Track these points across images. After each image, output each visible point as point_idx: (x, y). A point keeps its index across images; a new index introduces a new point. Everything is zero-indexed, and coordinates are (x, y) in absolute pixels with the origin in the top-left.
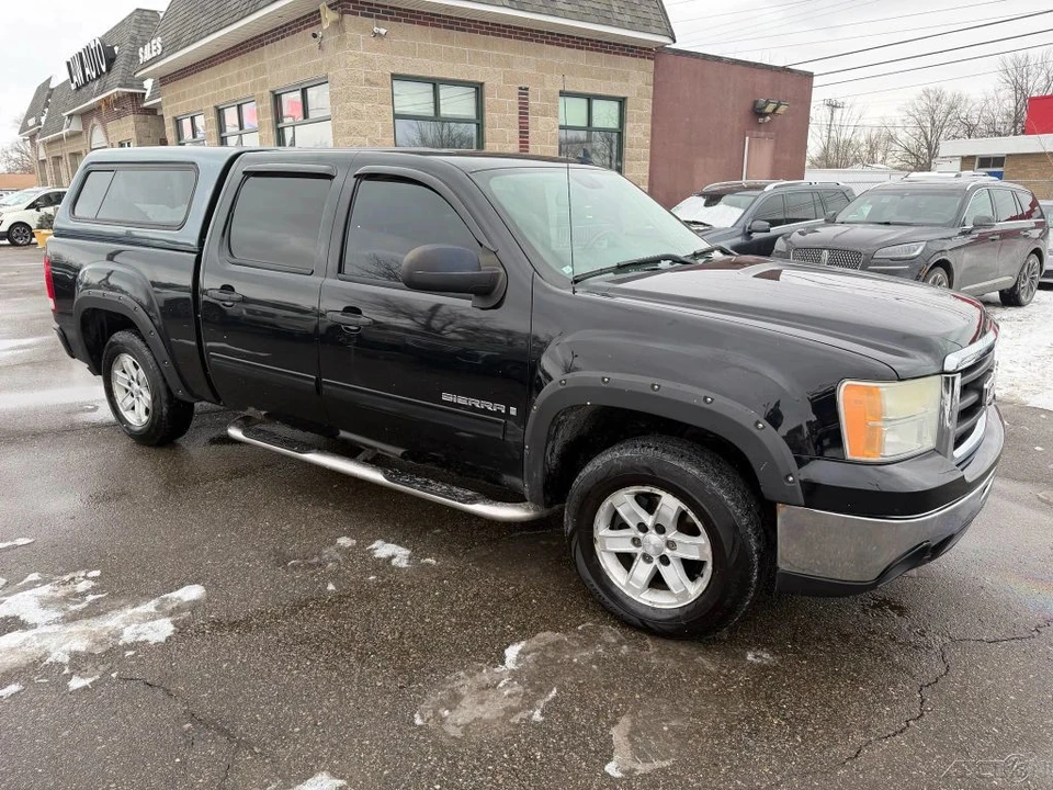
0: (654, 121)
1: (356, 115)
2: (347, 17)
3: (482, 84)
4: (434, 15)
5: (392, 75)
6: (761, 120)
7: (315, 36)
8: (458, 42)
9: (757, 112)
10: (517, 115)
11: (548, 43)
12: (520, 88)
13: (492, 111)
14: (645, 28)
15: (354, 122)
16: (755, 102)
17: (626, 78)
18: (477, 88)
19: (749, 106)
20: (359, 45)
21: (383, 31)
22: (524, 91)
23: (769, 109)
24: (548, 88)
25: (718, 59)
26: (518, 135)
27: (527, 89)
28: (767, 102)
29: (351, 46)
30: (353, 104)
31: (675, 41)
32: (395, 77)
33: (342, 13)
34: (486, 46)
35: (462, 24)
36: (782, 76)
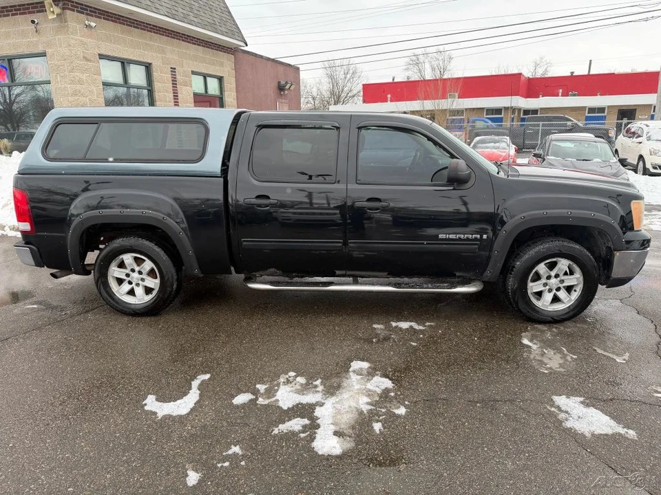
0: (237, 92)
1: (80, 82)
2: (68, 12)
3: (150, 64)
4: (121, 16)
5: (99, 55)
6: (282, 93)
7: (33, 22)
8: (136, 35)
9: (281, 88)
10: (171, 85)
11: (183, 40)
12: (171, 68)
13: (158, 82)
14: (232, 36)
15: (78, 87)
16: (279, 82)
17: (222, 65)
18: (147, 67)
19: (276, 85)
20: (77, 33)
21: (93, 24)
22: (173, 69)
23: (287, 87)
24: (185, 69)
25: (261, 57)
26: (172, 98)
27: (175, 69)
28: (287, 83)
29: (72, 33)
30: (78, 74)
31: (247, 45)
32: (102, 57)
33: (64, 9)
34: (151, 39)
35: (137, 24)
36: (288, 68)
